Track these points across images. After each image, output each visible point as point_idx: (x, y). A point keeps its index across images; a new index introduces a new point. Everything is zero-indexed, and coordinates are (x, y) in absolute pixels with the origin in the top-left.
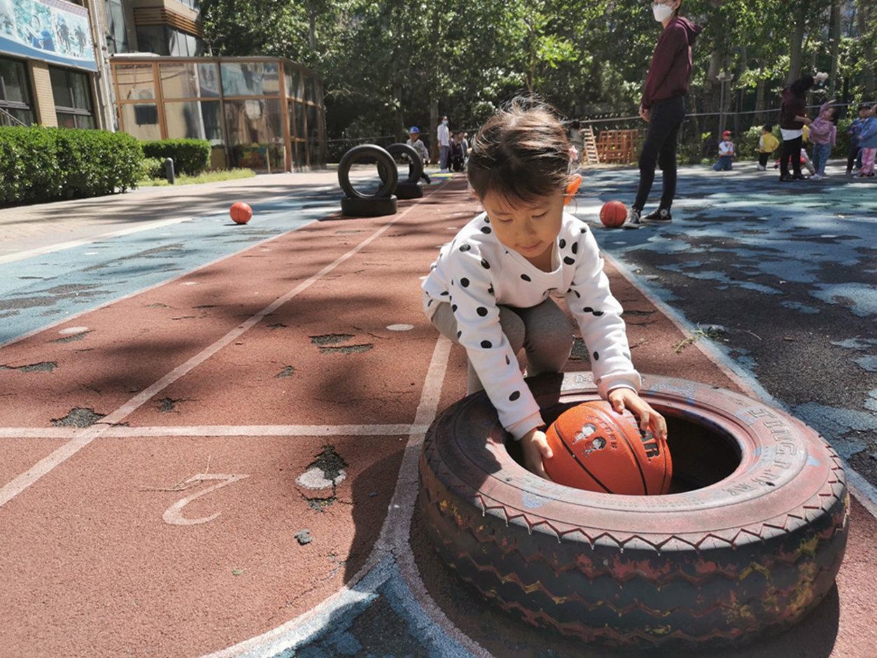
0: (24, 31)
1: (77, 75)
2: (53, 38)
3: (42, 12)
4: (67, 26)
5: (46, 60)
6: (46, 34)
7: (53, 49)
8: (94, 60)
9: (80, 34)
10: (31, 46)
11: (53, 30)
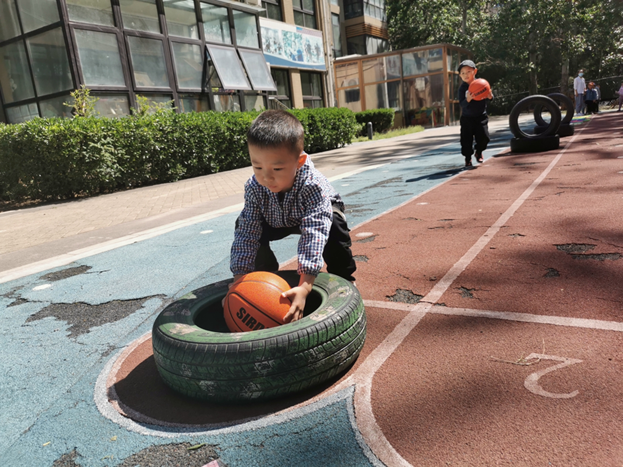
0: (288, 51)
1: (315, 75)
2: (303, 54)
3: (298, 38)
4: (311, 44)
5: (299, 68)
6: (299, 51)
7: (302, 61)
8: (324, 64)
9: (317, 48)
10: (291, 60)
11: (303, 48)
